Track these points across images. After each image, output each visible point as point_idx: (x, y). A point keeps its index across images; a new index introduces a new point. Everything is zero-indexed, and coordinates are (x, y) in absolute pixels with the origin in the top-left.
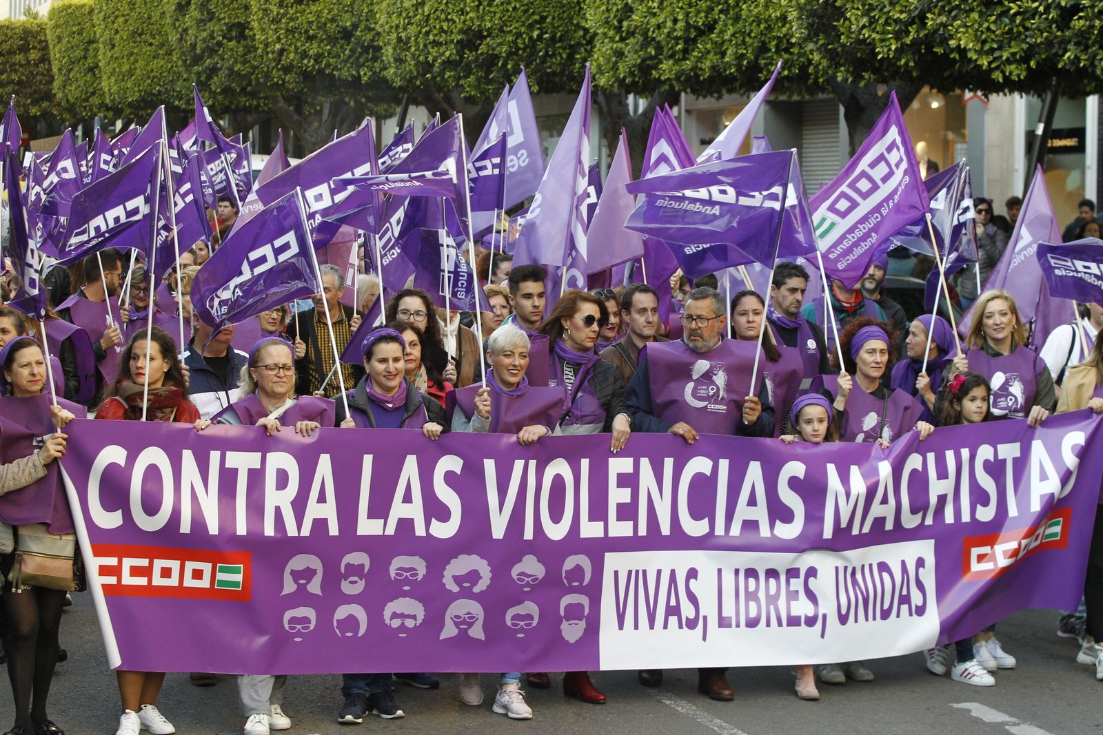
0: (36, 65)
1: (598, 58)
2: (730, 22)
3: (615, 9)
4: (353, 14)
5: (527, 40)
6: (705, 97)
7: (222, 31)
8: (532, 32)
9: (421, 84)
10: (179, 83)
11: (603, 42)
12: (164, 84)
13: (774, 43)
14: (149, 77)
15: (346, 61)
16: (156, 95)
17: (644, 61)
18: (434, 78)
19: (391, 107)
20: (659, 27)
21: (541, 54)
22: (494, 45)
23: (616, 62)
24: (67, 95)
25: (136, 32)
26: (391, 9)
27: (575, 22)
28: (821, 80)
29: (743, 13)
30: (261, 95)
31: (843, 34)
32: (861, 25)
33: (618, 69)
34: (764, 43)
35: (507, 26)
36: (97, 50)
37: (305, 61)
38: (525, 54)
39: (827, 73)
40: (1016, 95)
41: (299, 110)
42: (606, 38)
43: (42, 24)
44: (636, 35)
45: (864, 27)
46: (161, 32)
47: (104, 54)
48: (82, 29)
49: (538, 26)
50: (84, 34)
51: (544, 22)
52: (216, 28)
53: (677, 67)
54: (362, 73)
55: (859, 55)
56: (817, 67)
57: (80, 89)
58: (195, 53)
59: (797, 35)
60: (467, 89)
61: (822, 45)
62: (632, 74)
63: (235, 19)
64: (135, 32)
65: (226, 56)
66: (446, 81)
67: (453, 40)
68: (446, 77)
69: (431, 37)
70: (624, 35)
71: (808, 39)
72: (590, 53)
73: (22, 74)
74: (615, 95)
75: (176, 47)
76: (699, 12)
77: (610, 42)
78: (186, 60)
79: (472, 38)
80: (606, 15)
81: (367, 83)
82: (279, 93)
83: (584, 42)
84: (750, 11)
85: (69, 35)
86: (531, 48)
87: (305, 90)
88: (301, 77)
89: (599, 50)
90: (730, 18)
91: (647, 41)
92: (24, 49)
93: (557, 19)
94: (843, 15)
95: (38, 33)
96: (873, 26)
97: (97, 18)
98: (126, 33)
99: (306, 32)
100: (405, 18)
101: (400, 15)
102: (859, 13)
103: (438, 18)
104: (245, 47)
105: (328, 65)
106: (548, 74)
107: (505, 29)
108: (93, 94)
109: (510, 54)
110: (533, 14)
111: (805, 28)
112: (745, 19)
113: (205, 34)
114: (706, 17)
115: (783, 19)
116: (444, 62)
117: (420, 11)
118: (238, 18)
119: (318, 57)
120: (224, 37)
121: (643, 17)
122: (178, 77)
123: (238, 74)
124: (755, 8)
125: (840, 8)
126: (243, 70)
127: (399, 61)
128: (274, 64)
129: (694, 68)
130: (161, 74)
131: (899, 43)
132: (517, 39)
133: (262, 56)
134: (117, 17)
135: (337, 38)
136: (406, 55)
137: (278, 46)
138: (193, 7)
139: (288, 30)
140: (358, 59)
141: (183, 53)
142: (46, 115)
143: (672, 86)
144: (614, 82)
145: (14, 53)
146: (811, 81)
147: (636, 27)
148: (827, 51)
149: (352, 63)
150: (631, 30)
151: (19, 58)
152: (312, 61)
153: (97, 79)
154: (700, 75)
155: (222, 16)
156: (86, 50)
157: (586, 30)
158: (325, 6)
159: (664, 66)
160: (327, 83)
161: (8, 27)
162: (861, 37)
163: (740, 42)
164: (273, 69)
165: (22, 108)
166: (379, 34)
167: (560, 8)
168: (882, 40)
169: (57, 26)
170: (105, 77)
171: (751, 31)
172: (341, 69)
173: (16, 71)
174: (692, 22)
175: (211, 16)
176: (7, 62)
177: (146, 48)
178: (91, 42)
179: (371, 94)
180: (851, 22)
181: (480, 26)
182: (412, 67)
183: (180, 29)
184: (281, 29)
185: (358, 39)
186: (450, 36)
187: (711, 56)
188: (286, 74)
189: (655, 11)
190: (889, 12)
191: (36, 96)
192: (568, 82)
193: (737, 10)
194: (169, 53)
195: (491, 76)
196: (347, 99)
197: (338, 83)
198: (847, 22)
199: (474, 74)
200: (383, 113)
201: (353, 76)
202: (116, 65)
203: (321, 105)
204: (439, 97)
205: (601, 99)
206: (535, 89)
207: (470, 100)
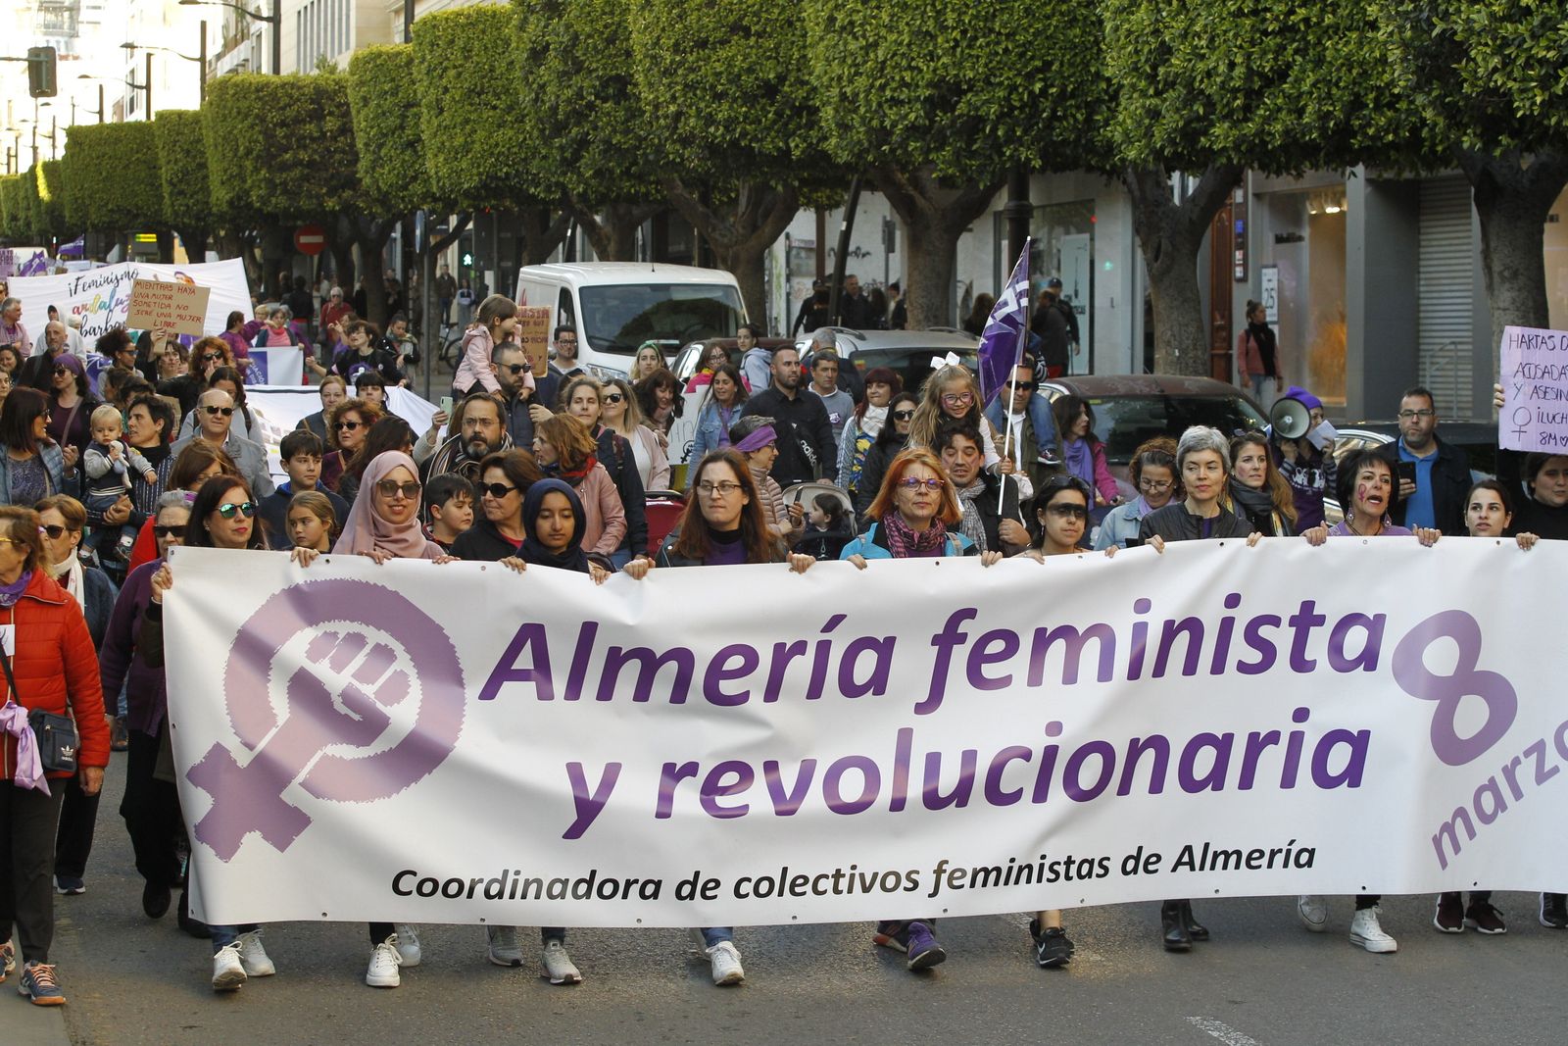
0: (334, 139)
1: (1124, 120)
2: (1310, 66)
3: (1146, 50)
4: (779, 62)
5: (1026, 96)
6: (1278, 174)
7: (594, 87)
8: (1033, 84)
9: (875, 159)
10: (535, 162)
11: (1131, 98)
12: (514, 164)
13: (1372, 96)
14: (492, 154)
15: (769, 129)
16: (503, 180)
17: (1188, 123)
18: (892, 151)
19: (835, 193)
20: (1209, 74)
21: (1045, 115)
22: (979, 104)
23: (1151, 126)
24: (377, 181)
25: (473, 90)
26: (830, 54)
27: (1093, 70)
28: (1440, 148)
29: (1327, 53)
30: (652, 178)
31: (1465, 80)
32: (1491, 66)
33: (1153, 136)
34: (1357, 96)
35: (995, 76)
36: (418, 116)
37: (712, 129)
38: (1022, 116)
39: (1448, 138)
41: (705, 199)
42: (1135, 91)
43: (340, 80)
44: (1177, 87)
45: (1495, 70)
46: (508, 90)
47: (429, 122)
48: (398, 86)
49: (1041, 76)
50: (400, 95)
51: (1049, 70)
52: (586, 83)
53: (1235, 132)
54: (792, 145)
55: (1489, 111)
56: (1432, 129)
57: (396, 172)
58: (556, 120)
59: (1401, 83)
60: (942, 166)
61: (1437, 97)
62: (1172, 142)
63: (611, 70)
64: (471, 91)
65: (600, 124)
66: (911, 155)
67: (919, 96)
68: (910, 149)
69: (888, 93)
70: (1160, 86)
71: (1417, 88)
72: (1113, 112)
73: (315, 151)
74: (1150, 172)
75: (530, 112)
76: (1264, 53)
77: (1140, 97)
78: (544, 129)
79: (946, 94)
80: (1134, 59)
81: (799, 160)
82: (676, 175)
83: (1106, 98)
84: (1337, 51)
85: (379, 96)
86: (1031, 108)
87: (713, 171)
88: (706, 152)
89: (1126, 109)
90: (1310, 61)
91: (1193, 95)
92: (318, 116)
93: (1066, 66)
94: (1466, 53)
95: (335, 92)
96: (1508, 69)
97: (418, 71)
98: (459, 92)
99: (713, 87)
100: (850, 66)
101: (844, 61)
102: (1488, 51)
103: (898, 65)
104: (628, 109)
105: (744, 134)
106: (1055, 142)
107: (992, 79)
108: (414, 178)
109: (1001, 117)
110: (1032, 58)
111: (1413, 73)
112: (1330, 62)
113: (569, 93)
114: (1275, 59)
115: (1383, 60)
116: (907, 129)
117: (872, 56)
118: (617, 69)
119: (729, 124)
120: (597, 97)
121: (1186, 60)
122: (533, 154)
123: (618, 149)
124: (1345, 45)
125: (1461, 43)
126: (625, 143)
127: (844, 127)
128: (667, 134)
129: (1260, 133)
130: (509, 149)
131: (1547, 94)
132: (1010, 94)
133: (650, 123)
134: (445, 70)
135: (755, 97)
136: (852, 119)
137: (672, 108)
138: (552, 53)
139: (686, 85)
140: (786, 124)
141: (540, 120)
142: (348, 209)
143: (1230, 159)
144: (1148, 155)
145: (303, 121)
146: (1425, 150)
147: (1177, 75)
148: (1443, 104)
149: (778, 132)
150: (1171, 79)
151: (311, 128)
152: (721, 128)
153: (420, 157)
154: (1268, 143)
155: (594, 65)
156: (404, 117)
157: (1108, 80)
158: (739, 51)
159: (1217, 130)
160: (743, 160)
161: (293, 85)
162: (1492, 84)
163: (1323, 95)
164: (667, 140)
165: (314, 201)
166: (814, 89)
167: (1071, 49)
168: (1522, 91)
169: (362, 83)
170: (429, 155)
171: (1340, 78)
172: (762, 140)
173: (305, 147)
174: (1255, 68)
175: (579, 67)
176: (292, 134)
177: (487, 113)
178: (409, 105)
179: (806, 174)
180: (1476, 64)
181: (956, 76)
183: (535, 86)
184: (676, 83)
185: (786, 96)
186: (915, 91)
187: (1283, 115)
188: (685, 148)
189: (1202, 51)
190: (1531, 48)
191: (334, 183)
192: (1084, 156)
193: (1319, 49)
194: (521, 120)
195: (975, 147)
196: (773, 183)
197: (758, 159)
198: (1472, 63)
199: (950, 144)
200: (826, 202)
201: (779, 149)
202: (445, 137)
203: (737, 191)
204: (902, 178)
205: (1131, 178)
206: (1037, 163)
207: (946, 182)
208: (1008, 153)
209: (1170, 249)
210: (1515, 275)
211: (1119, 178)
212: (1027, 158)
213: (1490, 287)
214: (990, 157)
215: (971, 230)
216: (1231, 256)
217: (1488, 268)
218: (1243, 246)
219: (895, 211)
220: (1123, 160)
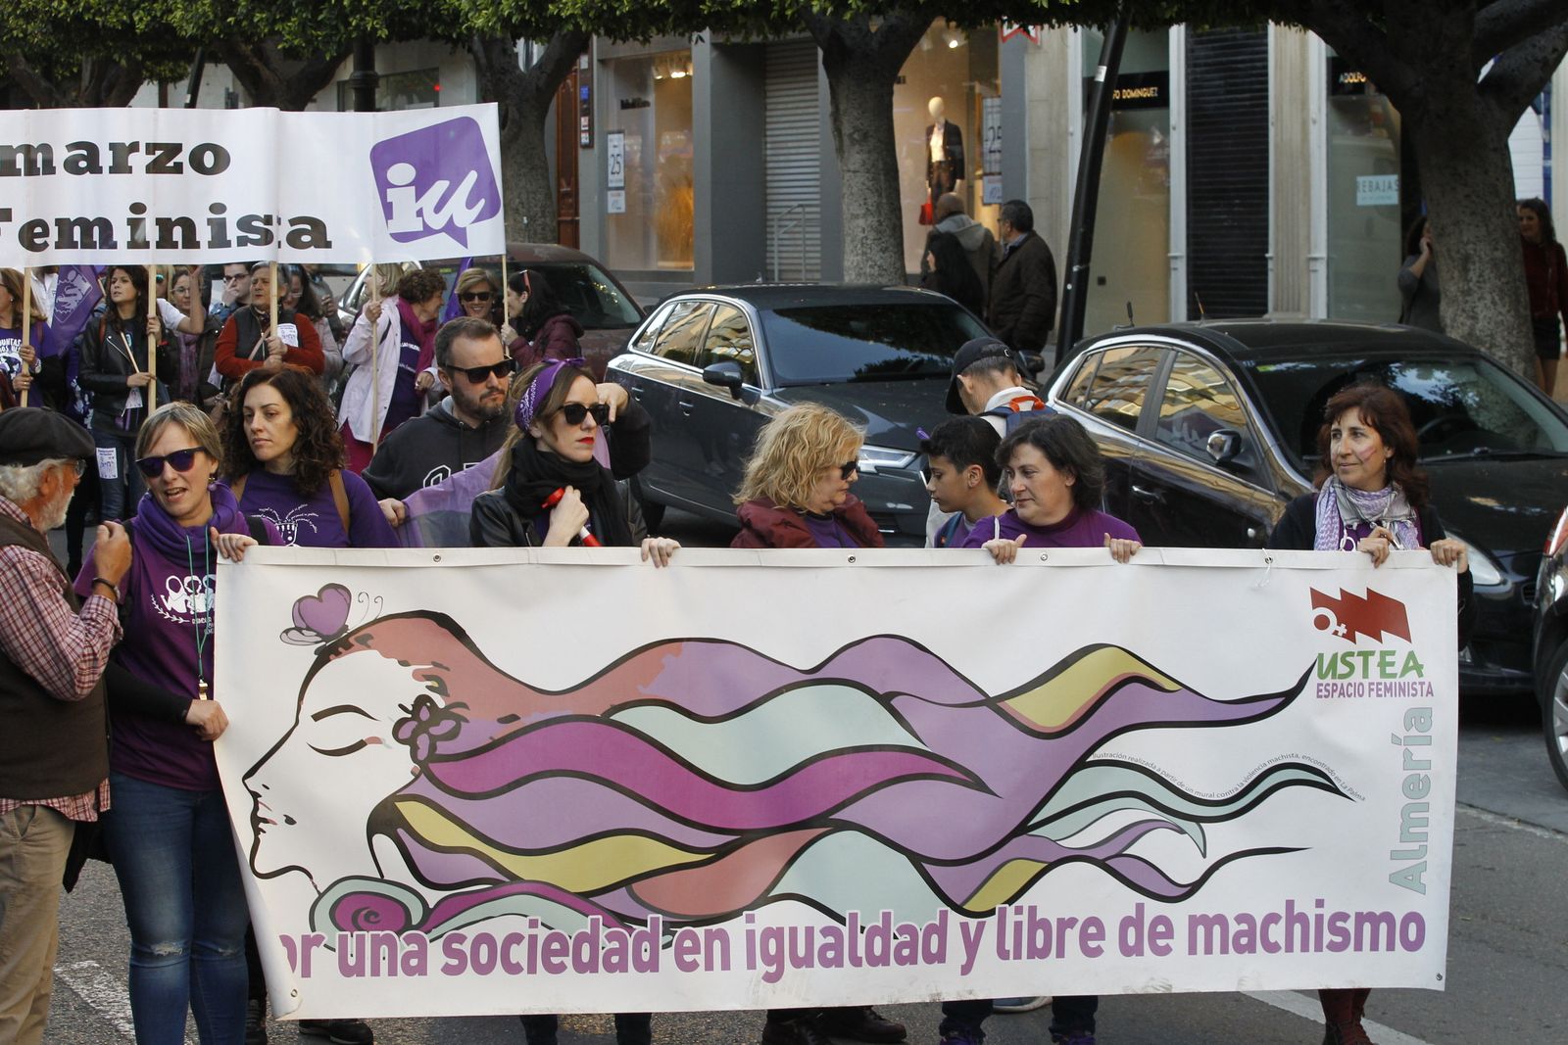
6: (625, 40)
9: (221, 31)
15: (112, 2)
18: (238, 22)
19: (179, 66)
28: (789, 12)
33: (500, 3)
37: (55, 4)
39: (798, 3)
40: (1068, 28)
41: (48, 74)
54: (136, 18)
60: (287, 37)
62: (520, 9)
66: (256, 26)
68: (256, 20)
74: (497, 40)
81: (143, 33)
82: (19, 51)
87: (56, 46)
88: (49, 27)
105: (87, 8)
106: (401, 12)
128: (10, 9)
143: (577, 26)
144: (495, 23)
146: (774, 14)
149: (122, 5)
154: (616, 9)
160: (87, 35)
164: (9, 15)
172: (106, 14)
179: (149, 48)
182: (207, 8)
188: (28, 23)
192: (430, 24)
195: (320, 17)
196: (116, 57)
197: (102, 32)
199: (296, 15)
200: (168, 74)
201: (123, 23)
203: (80, 66)
204: (247, 49)
205: (477, 46)
206: (383, 33)
207: (291, 53)
208: (354, 24)
209: (517, 116)
210: (865, 136)
211: (464, 47)
212: (373, 27)
213: (840, 150)
214: (336, 28)
215: (314, 101)
216: (576, 124)
217: (838, 131)
218: (588, 112)
219: (238, 83)
220: (469, 29)
